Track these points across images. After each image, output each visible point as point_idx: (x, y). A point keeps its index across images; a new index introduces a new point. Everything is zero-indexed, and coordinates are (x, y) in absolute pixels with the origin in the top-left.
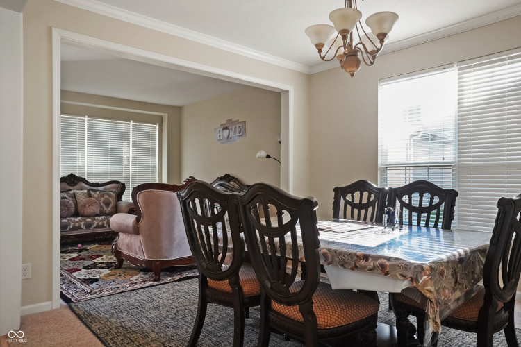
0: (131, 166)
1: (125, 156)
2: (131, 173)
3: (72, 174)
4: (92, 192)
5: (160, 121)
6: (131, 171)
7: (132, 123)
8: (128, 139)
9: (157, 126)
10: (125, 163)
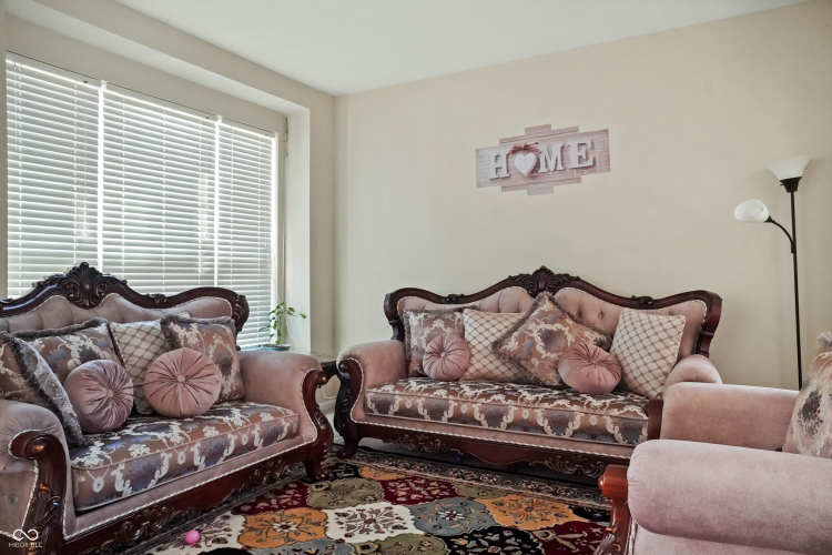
0: (216, 246)
1: (203, 216)
2: (216, 263)
3: (84, 265)
4: (176, 328)
5: (283, 126)
6: (216, 258)
7: (219, 123)
8: (209, 169)
9: (274, 142)
10: (203, 235)
